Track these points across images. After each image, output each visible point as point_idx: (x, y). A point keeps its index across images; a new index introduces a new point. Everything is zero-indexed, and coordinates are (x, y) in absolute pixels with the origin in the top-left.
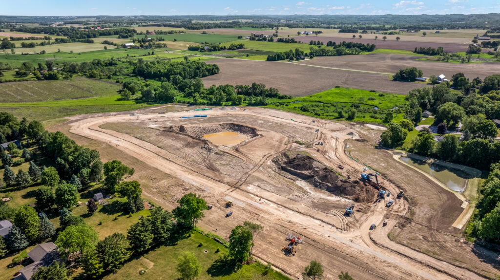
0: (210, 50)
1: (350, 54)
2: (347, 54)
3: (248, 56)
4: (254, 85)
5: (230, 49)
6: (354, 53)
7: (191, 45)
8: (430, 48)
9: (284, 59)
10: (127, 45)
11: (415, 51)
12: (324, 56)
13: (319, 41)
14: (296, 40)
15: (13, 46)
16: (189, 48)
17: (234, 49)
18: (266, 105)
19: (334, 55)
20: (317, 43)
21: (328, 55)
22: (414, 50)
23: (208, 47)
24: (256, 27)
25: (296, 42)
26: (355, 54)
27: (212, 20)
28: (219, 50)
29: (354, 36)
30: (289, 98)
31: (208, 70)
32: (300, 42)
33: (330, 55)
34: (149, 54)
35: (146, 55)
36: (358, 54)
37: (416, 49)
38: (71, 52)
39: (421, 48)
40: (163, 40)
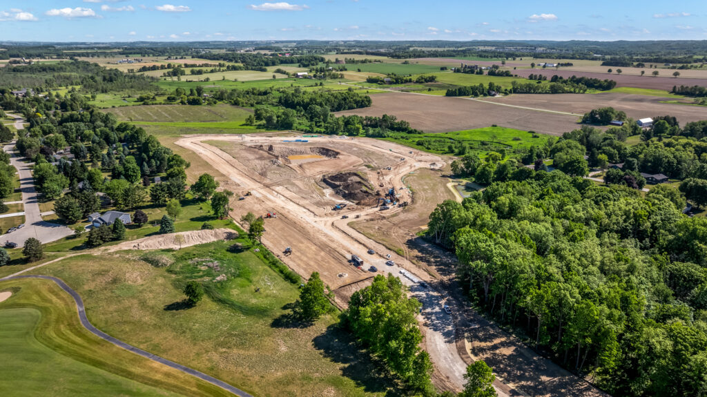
0: (391, 83)
1: (571, 92)
3: (430, 90)
4: (384, 116)
5: (418, 82)
6: (577, 91)
7: (370, 76)
8: (696, 86)
9: (468, 95)
10: (299, 74)
11: (674, 91)
12: (531, 93)
13: (540, 75)
14: (511, 73)
15: (183, 73)
16: (367, 79)
17: (422, 82)
20: (538, 78)
21: (536, 93)
22: (671, 89)
23: (389, 79)
24: (485, 57)
25: (512, 76)
26: (579, 93)
27: (439, 47)
28: (402, 83)
29: (610, 71)
30: (419, 133)
31: (357, 102)
32: (516, 76)
33: (540, 93)
34: (316, 85)
35: (312, 86)
36: (583, 93)
37: (675, 87)
38: (236, 80)
39: (682, 86)
40: (346, 70)
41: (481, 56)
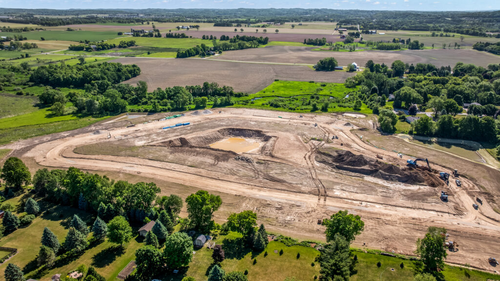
0: (98, 49)
1: (250, 48)
2: (247, 48)
3: (149, 53)
4: (206, 85)
5: (120, 47)
6: (253, 46)
7: (73, 45)
8: (317, 39)
9: (194, 56)
11: (305, 43)
12: (227, 50)
13: (211, 36)
14: (186, 36)
16: (69, 48)
17: (125, 47)
18: (233, 104)
19: (237, 49)
20: (209, 37)
21: (231, 50)
22: (303, 41)
23: (95, 46)
25: (187, 37)
26: (254, 48)
27: (59, 15)
28: (108, 49)
29: (236, 30)
30: (246, 96)
31: (130, 72)
32: (191, 37)
33: (233, 50)
34: (23, 57)
35: (19, 58)
36: (257, 47)
37: (305, 40)
39: (309, 39)
40: (25, 39)
41: (119, 22)
